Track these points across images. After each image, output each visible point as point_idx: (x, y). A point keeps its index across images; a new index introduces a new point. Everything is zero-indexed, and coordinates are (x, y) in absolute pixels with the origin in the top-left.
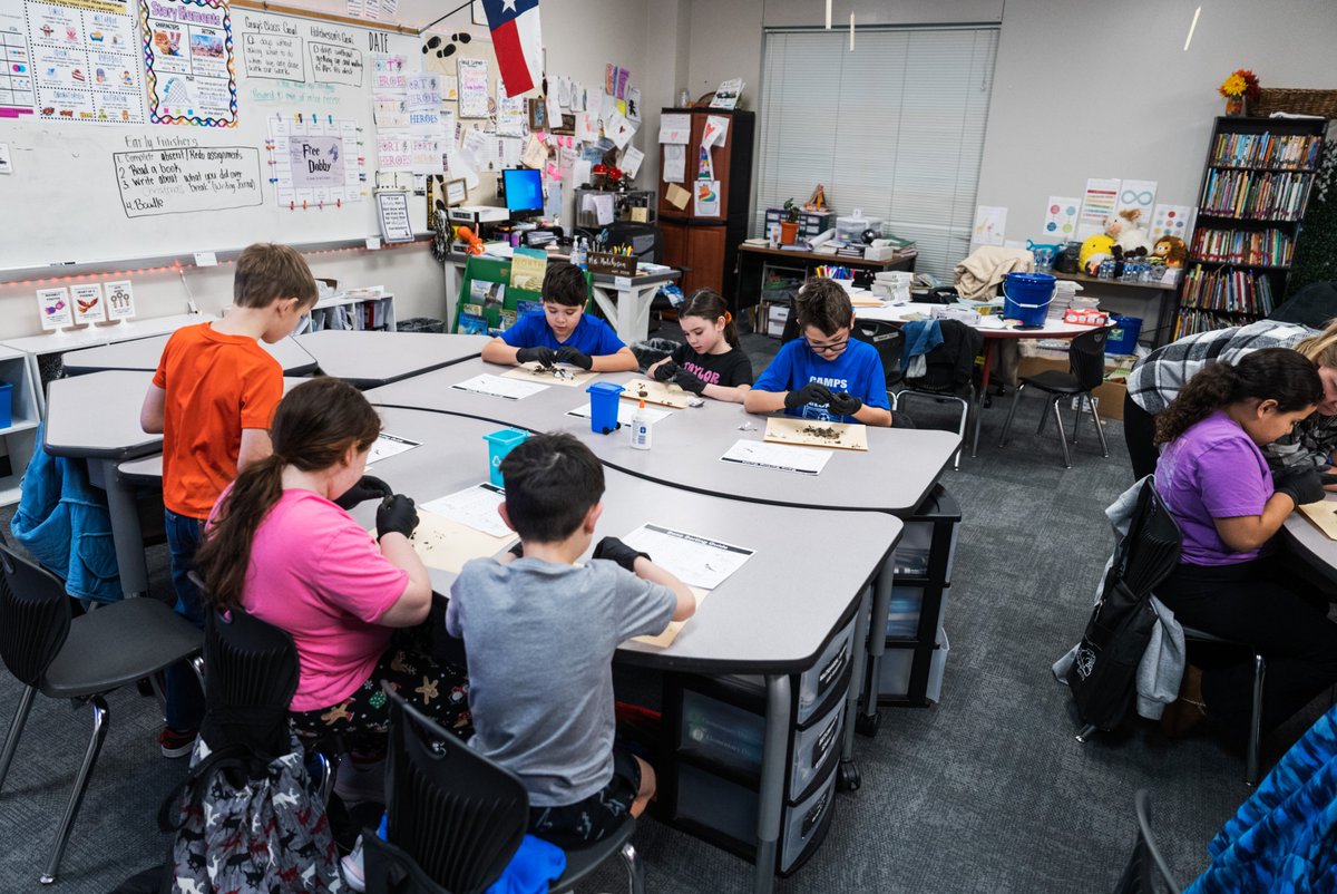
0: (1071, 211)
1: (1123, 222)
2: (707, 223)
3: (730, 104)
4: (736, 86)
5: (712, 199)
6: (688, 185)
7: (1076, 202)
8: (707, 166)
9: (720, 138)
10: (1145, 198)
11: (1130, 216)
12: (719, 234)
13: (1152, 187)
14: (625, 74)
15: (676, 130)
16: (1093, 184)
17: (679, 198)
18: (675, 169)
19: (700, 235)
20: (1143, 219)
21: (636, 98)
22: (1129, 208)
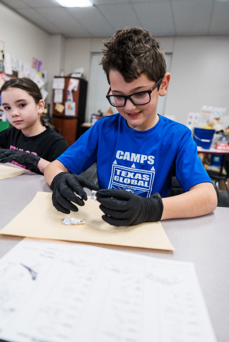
0: (196, 118)
1: (215, 121)
2: (70, 118)
3: (79, 76)
4: (81, 70)
5: (72, 109)
6: (63, 103)
7: (198, 114)
8: (70, 97)
9: (74, 87)
10: (221, 114)
11: (217, 119)
12: (74, 122)
13: (224, 110)
14: (40, 63)
15: (59, 84)
16: (205, 108)
17: (60, 108)
18: (59, 98)
19: (67, 122)
20: (221, 121)
21: (45, 73)
22: (217, 116)
